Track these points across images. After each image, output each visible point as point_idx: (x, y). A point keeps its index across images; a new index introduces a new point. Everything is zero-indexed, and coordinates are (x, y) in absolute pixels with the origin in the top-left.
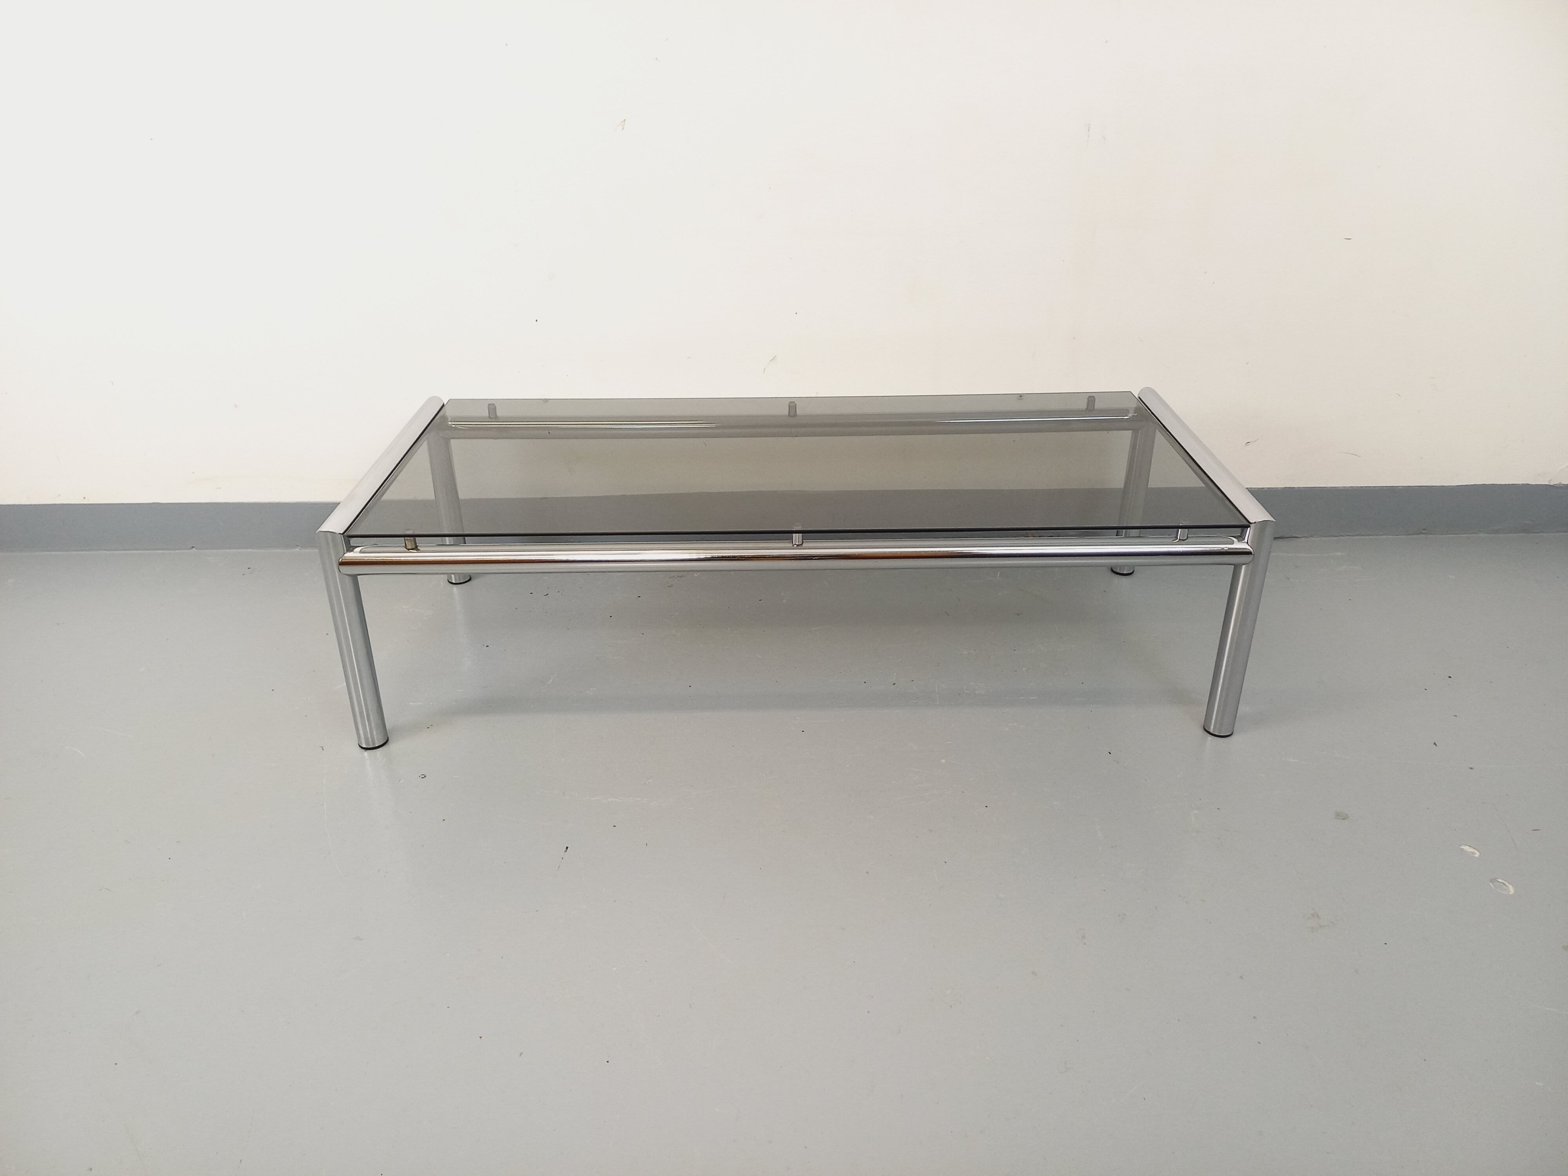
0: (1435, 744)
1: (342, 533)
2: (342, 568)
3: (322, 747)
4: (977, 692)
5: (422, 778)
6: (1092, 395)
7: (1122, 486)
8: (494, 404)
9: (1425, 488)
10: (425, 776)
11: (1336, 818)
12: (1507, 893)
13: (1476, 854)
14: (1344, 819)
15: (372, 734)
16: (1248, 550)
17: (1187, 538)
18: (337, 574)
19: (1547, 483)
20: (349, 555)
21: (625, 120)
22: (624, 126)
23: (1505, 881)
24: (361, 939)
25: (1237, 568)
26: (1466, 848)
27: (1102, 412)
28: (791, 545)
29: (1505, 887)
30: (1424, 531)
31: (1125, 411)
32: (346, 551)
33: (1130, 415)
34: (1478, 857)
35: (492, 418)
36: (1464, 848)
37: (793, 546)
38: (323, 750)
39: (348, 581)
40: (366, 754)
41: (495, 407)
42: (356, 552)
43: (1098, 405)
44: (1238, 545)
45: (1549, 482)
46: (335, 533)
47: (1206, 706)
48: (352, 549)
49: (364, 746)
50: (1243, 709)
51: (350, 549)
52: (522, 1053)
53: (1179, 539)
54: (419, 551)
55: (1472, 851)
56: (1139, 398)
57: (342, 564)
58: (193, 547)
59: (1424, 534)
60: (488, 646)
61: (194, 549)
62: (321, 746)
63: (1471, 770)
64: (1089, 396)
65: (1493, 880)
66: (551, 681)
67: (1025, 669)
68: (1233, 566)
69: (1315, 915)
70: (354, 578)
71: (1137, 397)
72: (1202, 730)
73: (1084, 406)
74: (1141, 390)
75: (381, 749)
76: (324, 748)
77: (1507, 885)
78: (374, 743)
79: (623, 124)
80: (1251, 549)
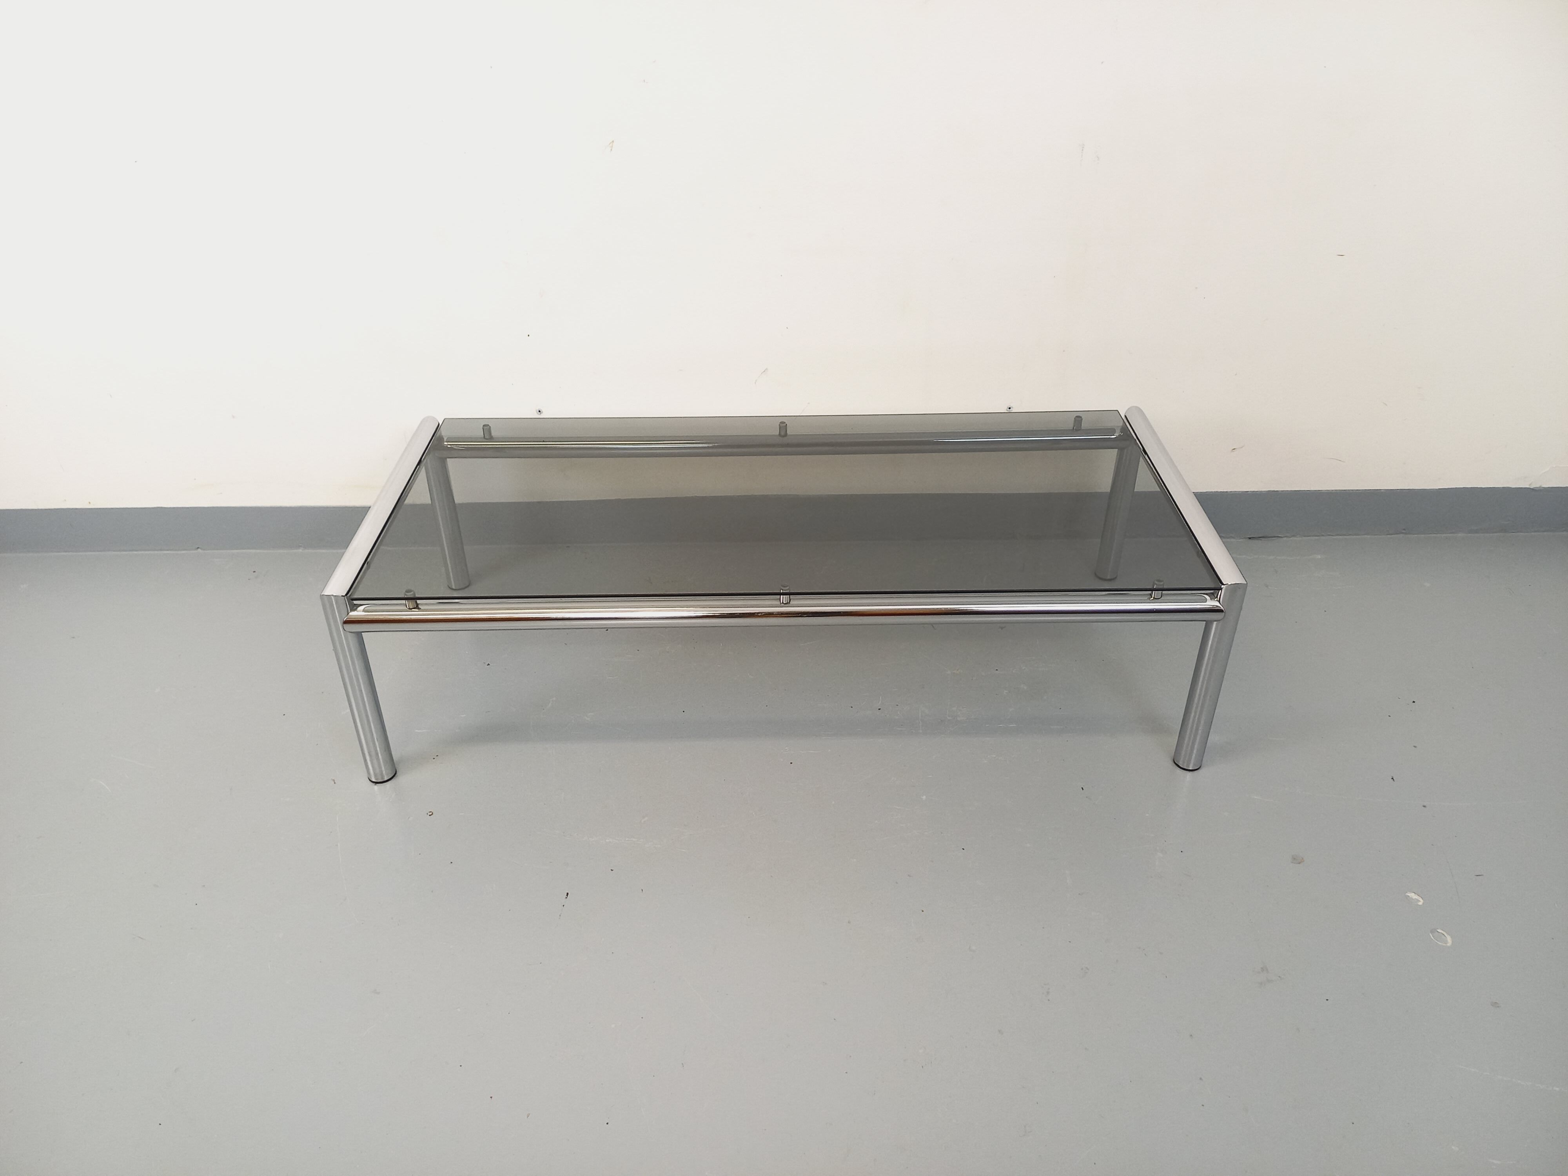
0: (1393, 779)
1: (344, 595)
2: (347, 627)
3: (334, 781)
4: (959, 719)
5: (430, 815)
6: (1078, 414)
7: (1109, 490)
8: (488, 425)
9: (1407, 491)
10: (432, 814)
11: (1292, 862)
12: (1445, 945)
13: (1420, 901)
14: (1299, 863)
15: (380, 767)
16: (1219, 608)
17: (1161, 597)
18: (342, 632)
19: (1528, 487)
20: (354, 614)
21: (613, 141)
22: (612, 147)
23: (1444, 931)
24: (378, 993)
25: (1208, 624)
26: (1412, 895)
27: (1088, 432)
28: (779, 603)
29: (1443, 937)
30: (1404, 531)
31: (1112, 431)
32: (350, 611)
33: (1117, 434)
34: (1421, 905)
35: (486, 439)
36: (1409, 895)
37: (781, 603)
38: (335, 783)
39: (353, 641)
40: (376, 787)
41: (490, 427)
42: (360, 611)
43: (1084, 425)
44: (1210, 603)
45: (1530, 485)
46: (338, 596)
47: (1177, 737)
48: (355, 608)
49: (374, 780)
50: (1213, 738)
51: (354, 608)
52: (529, 1114)
53: (1154, 598)
54: (420, 610)
55: (1417, 898)
56: (1125, 416)
57: (346, 622)
58: (198, 548)
59: (1403, 533)
60: (489, 665)
61: (199, 550)
62: (333, 779)
63: (1424, 808)
64: (1077, 417)
65: (1433, 931)
66: (550, 704)
67: (1007, 691)
68: (1205, 622)
69: (1264, 969)
70: (359, 635)
71: (1123, 417)
72: (1172, 761)
73: (1070, 425)
74: (1128, 409)
75: (390, 782)
76: (335, 782)
77: (1446, 936)
78: (383, 778)
79: (611, 145)
80: (1222, 607)
